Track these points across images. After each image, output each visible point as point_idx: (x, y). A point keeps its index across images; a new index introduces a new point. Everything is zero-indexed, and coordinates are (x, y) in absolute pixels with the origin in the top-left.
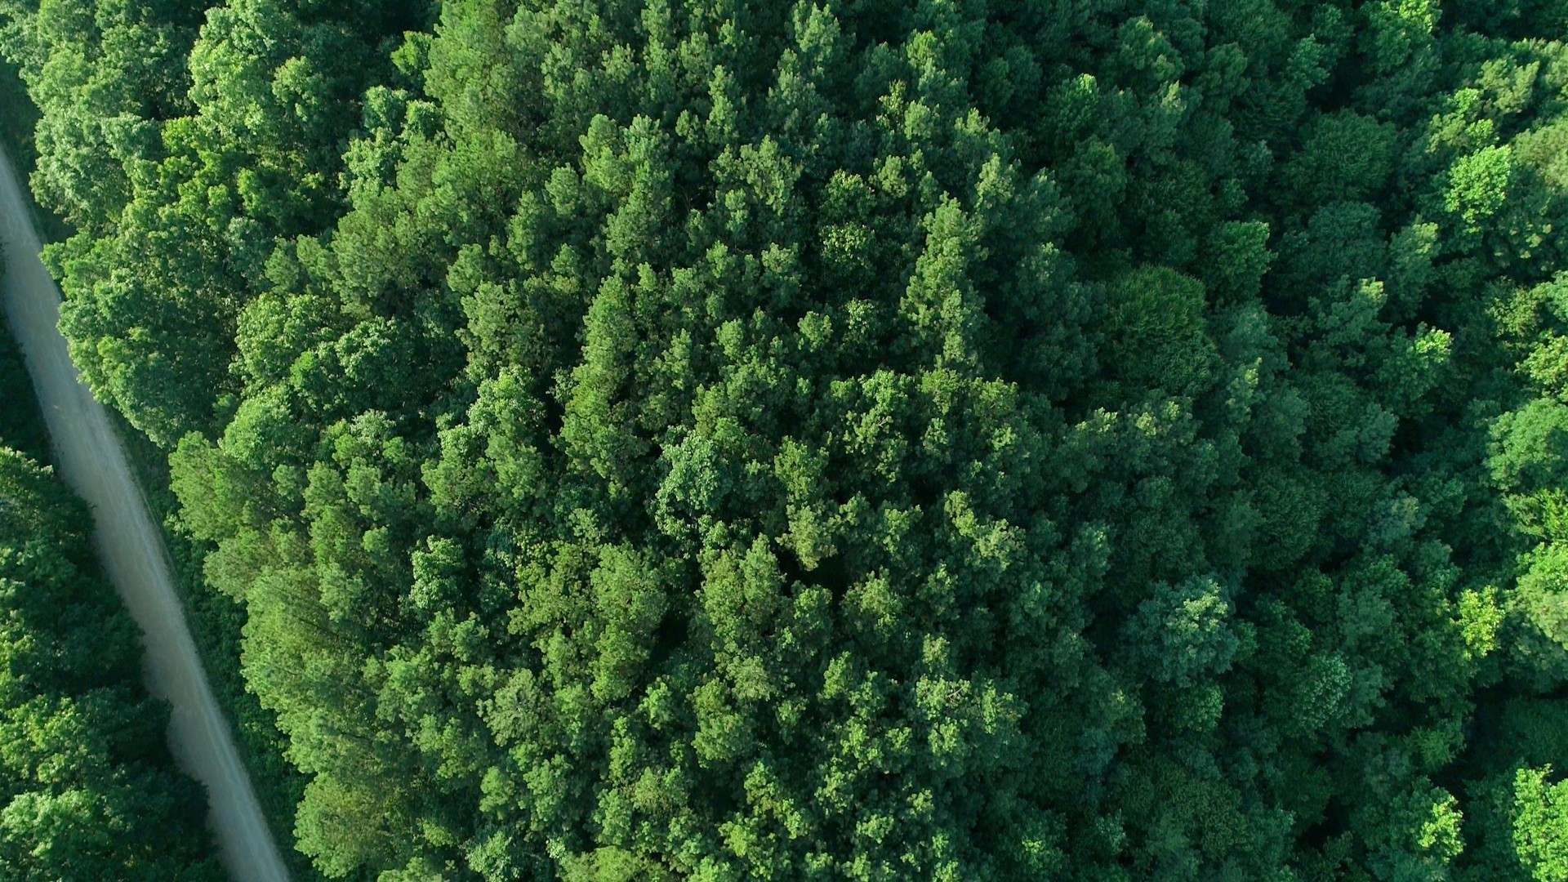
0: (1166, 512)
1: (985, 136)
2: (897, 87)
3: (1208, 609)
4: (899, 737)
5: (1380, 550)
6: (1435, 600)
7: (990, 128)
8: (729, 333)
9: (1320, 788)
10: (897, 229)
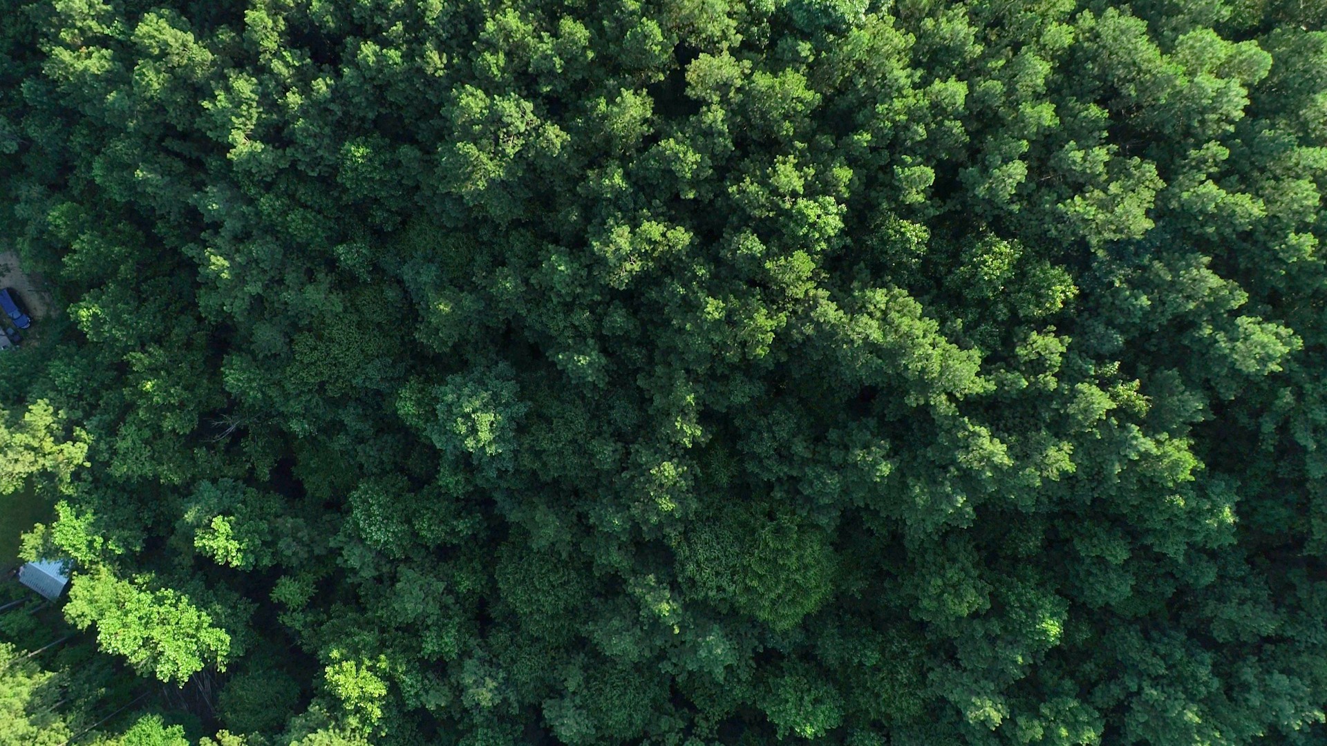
0: (582, 451)
1: (1039, 467)
2: (1142, 404)
3: (477, 431)
4: (494, 62)
5: (465, 654)
6: (392, 660)
7: (1046, 480)
8: (955, 91)
9: (317, 486)
10: (983, 327)
